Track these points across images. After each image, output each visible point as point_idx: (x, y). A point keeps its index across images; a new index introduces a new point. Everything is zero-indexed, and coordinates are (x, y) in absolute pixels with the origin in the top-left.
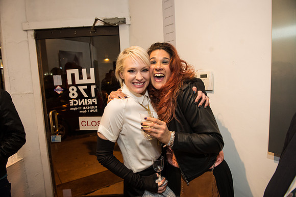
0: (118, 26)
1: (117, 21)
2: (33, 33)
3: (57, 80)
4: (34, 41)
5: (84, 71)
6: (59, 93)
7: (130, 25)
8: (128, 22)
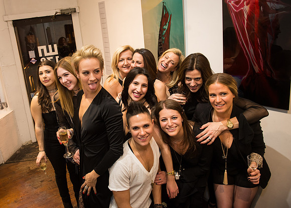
0: (71, 15)
1: (70, 11)
2: (11, 22)
3: (32, 54)
4: (13, 28)
5: (50, 46)
6: (34, 63)
7: (78, 13)
8: (77, 11)
